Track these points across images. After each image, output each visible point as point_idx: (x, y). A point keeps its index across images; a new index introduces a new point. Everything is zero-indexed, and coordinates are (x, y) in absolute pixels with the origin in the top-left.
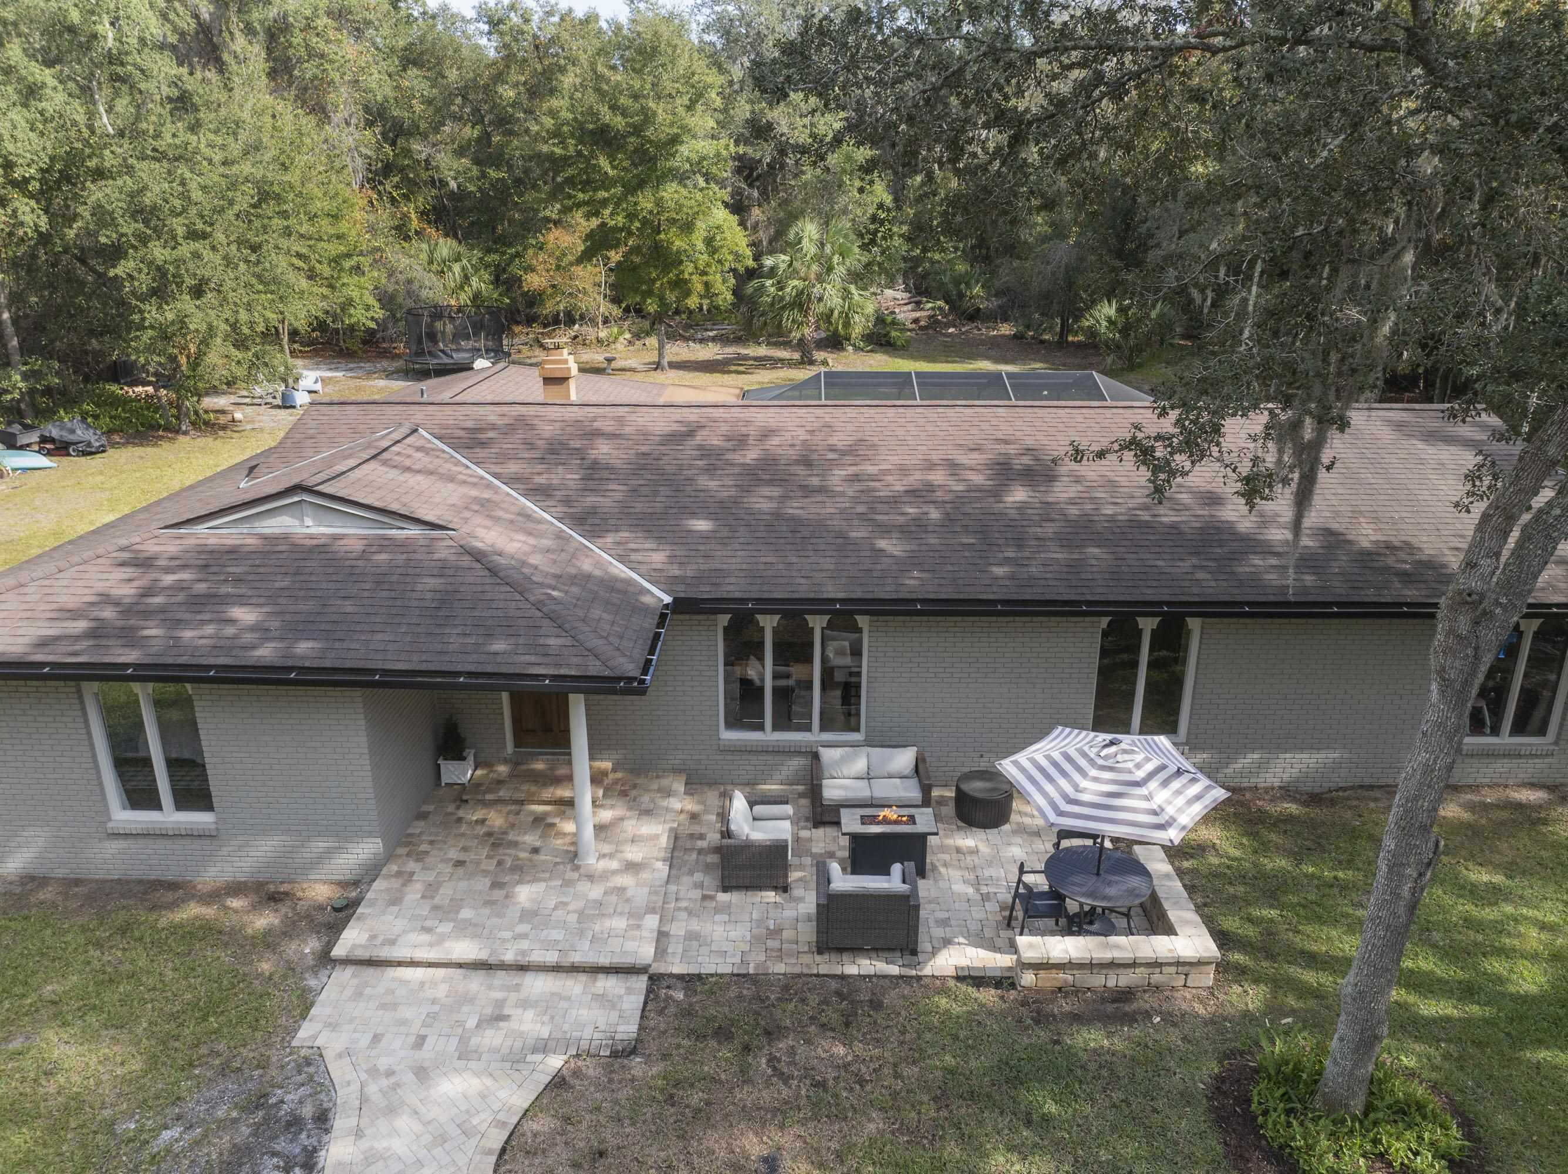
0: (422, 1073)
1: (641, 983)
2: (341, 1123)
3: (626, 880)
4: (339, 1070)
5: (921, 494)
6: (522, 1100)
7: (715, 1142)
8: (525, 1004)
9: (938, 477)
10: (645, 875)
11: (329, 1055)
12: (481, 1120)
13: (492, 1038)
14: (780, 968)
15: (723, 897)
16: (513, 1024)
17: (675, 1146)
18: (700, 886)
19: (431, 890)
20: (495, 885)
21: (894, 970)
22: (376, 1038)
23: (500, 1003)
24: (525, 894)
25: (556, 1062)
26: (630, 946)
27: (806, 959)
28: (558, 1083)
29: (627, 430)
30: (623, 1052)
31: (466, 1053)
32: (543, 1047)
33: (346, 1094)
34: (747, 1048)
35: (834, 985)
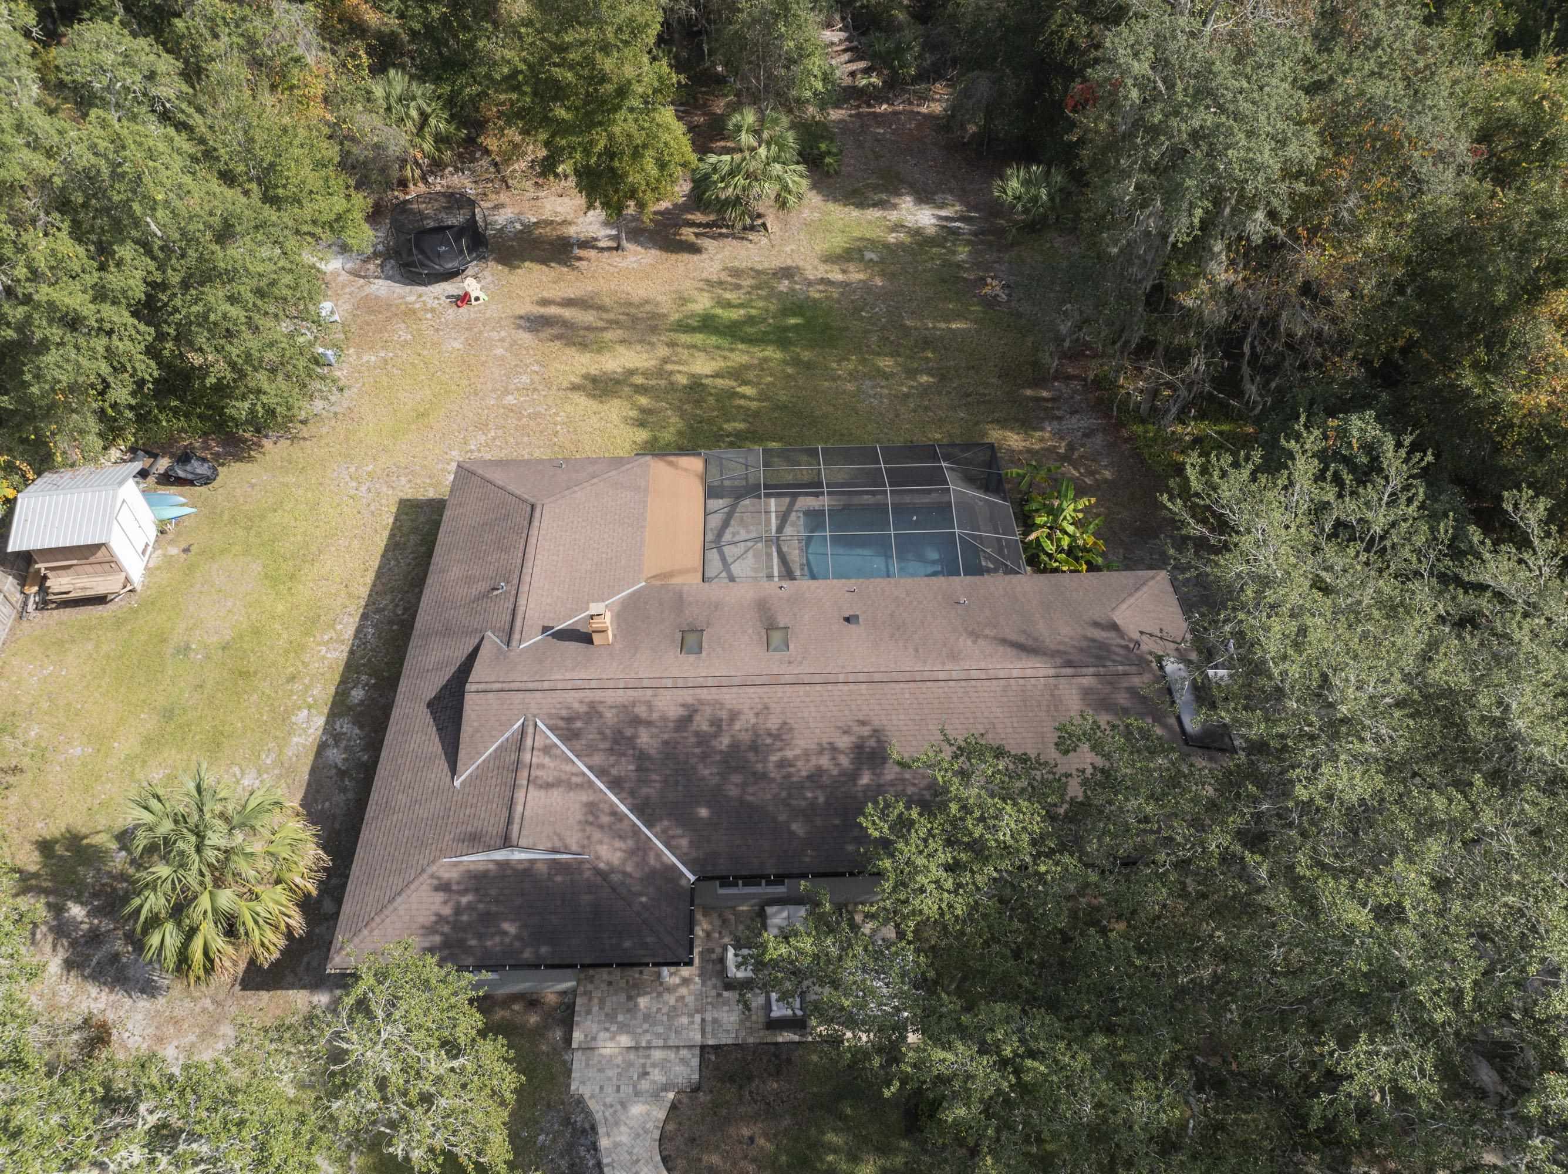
0: (624, 1105)
1: (697, 1052)
2: (602, 1130)
3: (683, 991)
4: (593, 1105)
6: (662, 1115)
7: (732, 1131)
8: (654, 1065)
10: (692, 987)
11: (586, 1097)
12: (650, 1125)
13: (644, 1085)
14: (751, 1040)
15: (726, 994)
16: (651, 1077)
17: (719, 1134)
18: (715, 987)
19: (602, 1002)
20: (630, 998)
21: (796, 1038)
22: (601, 1088)
23: (644, 1066)
24: (643, 1002)
25: (671, 1095)
26: (691, 1034)
27: (762, 1033)
28: (674, 1107)
29: (655, 716)
30: (696, 1089)
31: (637, 1094)
32: (665, 1088)
33: (598, 1117)
34: (741, 1087)
35: (773, 1049)
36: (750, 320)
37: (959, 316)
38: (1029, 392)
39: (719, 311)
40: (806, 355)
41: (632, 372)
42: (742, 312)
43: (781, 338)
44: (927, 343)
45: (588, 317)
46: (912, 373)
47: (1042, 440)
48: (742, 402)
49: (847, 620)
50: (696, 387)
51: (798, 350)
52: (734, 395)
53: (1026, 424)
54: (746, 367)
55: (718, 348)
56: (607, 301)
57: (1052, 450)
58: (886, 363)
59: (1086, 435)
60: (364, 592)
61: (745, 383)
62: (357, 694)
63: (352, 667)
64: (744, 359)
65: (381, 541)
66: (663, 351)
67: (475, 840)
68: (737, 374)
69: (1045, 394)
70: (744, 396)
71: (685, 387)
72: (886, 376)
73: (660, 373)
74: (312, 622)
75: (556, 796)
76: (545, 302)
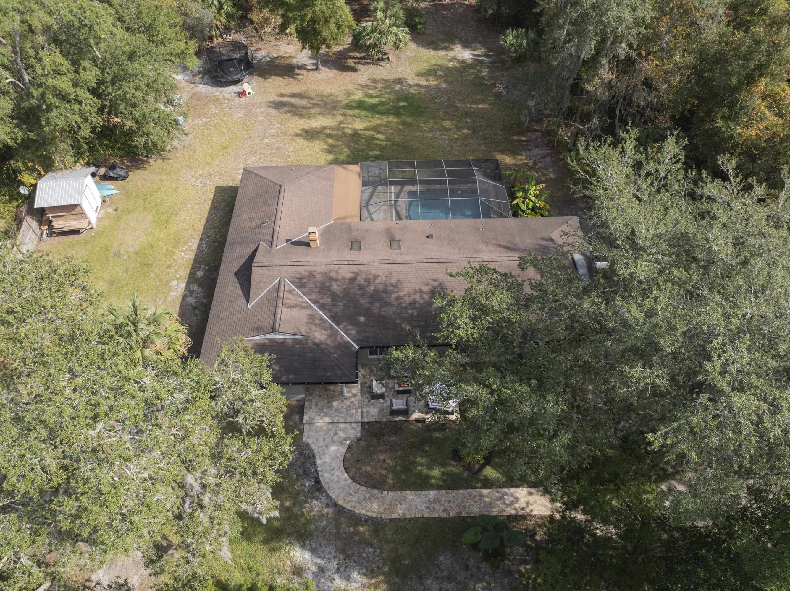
0: (327, 446)
1: (360, 424)
2: (317, 457)
3: (353, 399)
4: (313, 446)
5: (413, 304)
6: (344, 450)
7: (375, 457)
8: (340, 430)
9: (417, 297)
10: (357, 398)
11: (310, 443)
12: (339, 455)
13: (336, 438)
14: (384, 420)
15: (372, 401)
16: (339, 435)
17: (370, 458)
18: (367, 398)
19: (316, 405)
20: (329, 402)
21: (404, 419)
22: (317, 440)
23: (336, 430)
24: (335, 404)
25: (348, 442)
26: (357, 417)
27: (389, 417)
28: (349, 447)
29: (340, 277)
30: (359, 440)
31: (333, 442)
32: (345, 439)
33: (316, 451)
34: (379, 439)
35: (393, 423)
36: (382, 104)
37: (483, 102)
38: (516, 138)
39: (366, 99)
40: (409, 120)
41: (325, 128)
42: (377, 99)
43: (397, 112)
44: (467, 114)
45: (304, 102)
46: (459, 129)
47: (521, 160)
48: (378, 142)
49: (428, 237)
50: (356, 134)
51: (404, 117)
52: (374, 138)
53: (514, 152)
54: (380, 126)
55: (366, 116)
56: (312, 95)
57: (526, 164)
58: (447, 124)
59: (542, 158)
60: (201, 228)
61: (379, 133)
62: (200, 274)
63: (197, 262)
64: (379, 122)
65: (208, 205)
66: (340, 118)
67: (259, 330)
68: (376, 129)
69: (523, 138)
70: (379, 139)
71: (350, 135)
72: (447, 130)
73: (338, 128)
74: (177, 242)
75: (295, 312)
76: (282, 95)
